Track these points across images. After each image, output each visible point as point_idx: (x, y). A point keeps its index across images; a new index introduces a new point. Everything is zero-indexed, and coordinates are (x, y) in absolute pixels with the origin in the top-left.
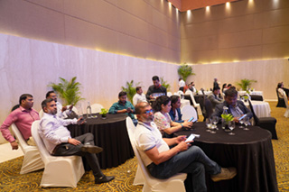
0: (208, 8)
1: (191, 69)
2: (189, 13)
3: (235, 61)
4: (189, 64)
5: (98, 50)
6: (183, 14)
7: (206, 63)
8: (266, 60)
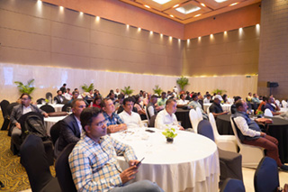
0: (200, 38)
1: (187, 80)
2: (188, 41)
3: (215, 76)
4: (187, 77)
5: (107, 71)
6: (184, 42)
7: (197, 77)
8: (233, 76)
